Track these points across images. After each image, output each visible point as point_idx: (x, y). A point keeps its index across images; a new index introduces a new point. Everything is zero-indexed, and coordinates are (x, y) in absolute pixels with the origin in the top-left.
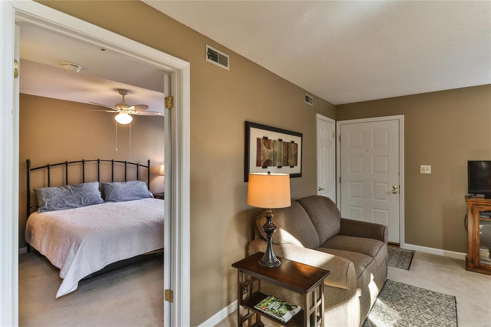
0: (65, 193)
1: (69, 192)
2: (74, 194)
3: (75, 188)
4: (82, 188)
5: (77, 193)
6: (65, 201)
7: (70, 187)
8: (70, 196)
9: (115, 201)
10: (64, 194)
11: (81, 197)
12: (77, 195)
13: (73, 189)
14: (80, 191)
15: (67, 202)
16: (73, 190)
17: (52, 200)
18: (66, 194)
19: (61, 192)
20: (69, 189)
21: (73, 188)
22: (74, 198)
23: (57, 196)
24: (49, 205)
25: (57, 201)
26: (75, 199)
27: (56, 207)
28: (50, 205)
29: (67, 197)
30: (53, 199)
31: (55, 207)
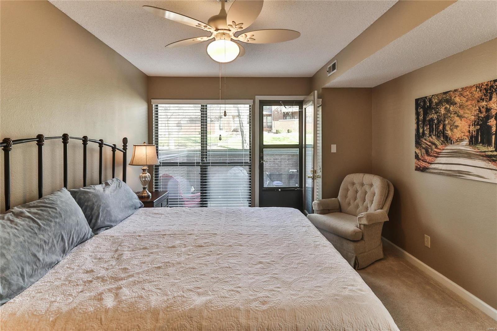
0: (27, 231)
1: (32, 224)
2: (46, 227)
3: (39, 212)
4: (56, 209)
5: (53, 224)
6: (38, 255)
7: (28, 212)
8: (41, 237)
9: (111, 227)
10: (28, 234)
11: (63, 233)
12: (53, 229)
13: (37, 216)
14: (57, 218)
15: (40, 255)
16: (40, 219)
17: (7, 259)
18: (31, 232)
19: (16, 231)
20: (29, 217)
21: (35, 213)
22: (51, 241)
23: (13, 243)
24: (6, 280)
25: (20, 259)
26: (53, 241)
27: (23, 279)
28: (8, 278)
29: (38, 242)
30: (9, 257)
31: (21, 279)
